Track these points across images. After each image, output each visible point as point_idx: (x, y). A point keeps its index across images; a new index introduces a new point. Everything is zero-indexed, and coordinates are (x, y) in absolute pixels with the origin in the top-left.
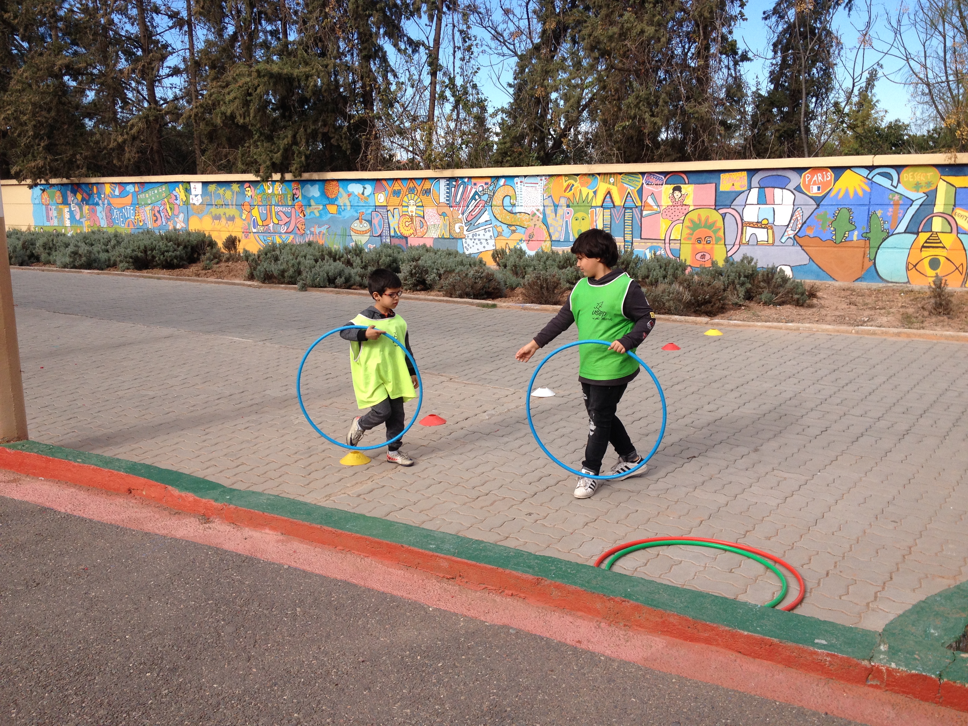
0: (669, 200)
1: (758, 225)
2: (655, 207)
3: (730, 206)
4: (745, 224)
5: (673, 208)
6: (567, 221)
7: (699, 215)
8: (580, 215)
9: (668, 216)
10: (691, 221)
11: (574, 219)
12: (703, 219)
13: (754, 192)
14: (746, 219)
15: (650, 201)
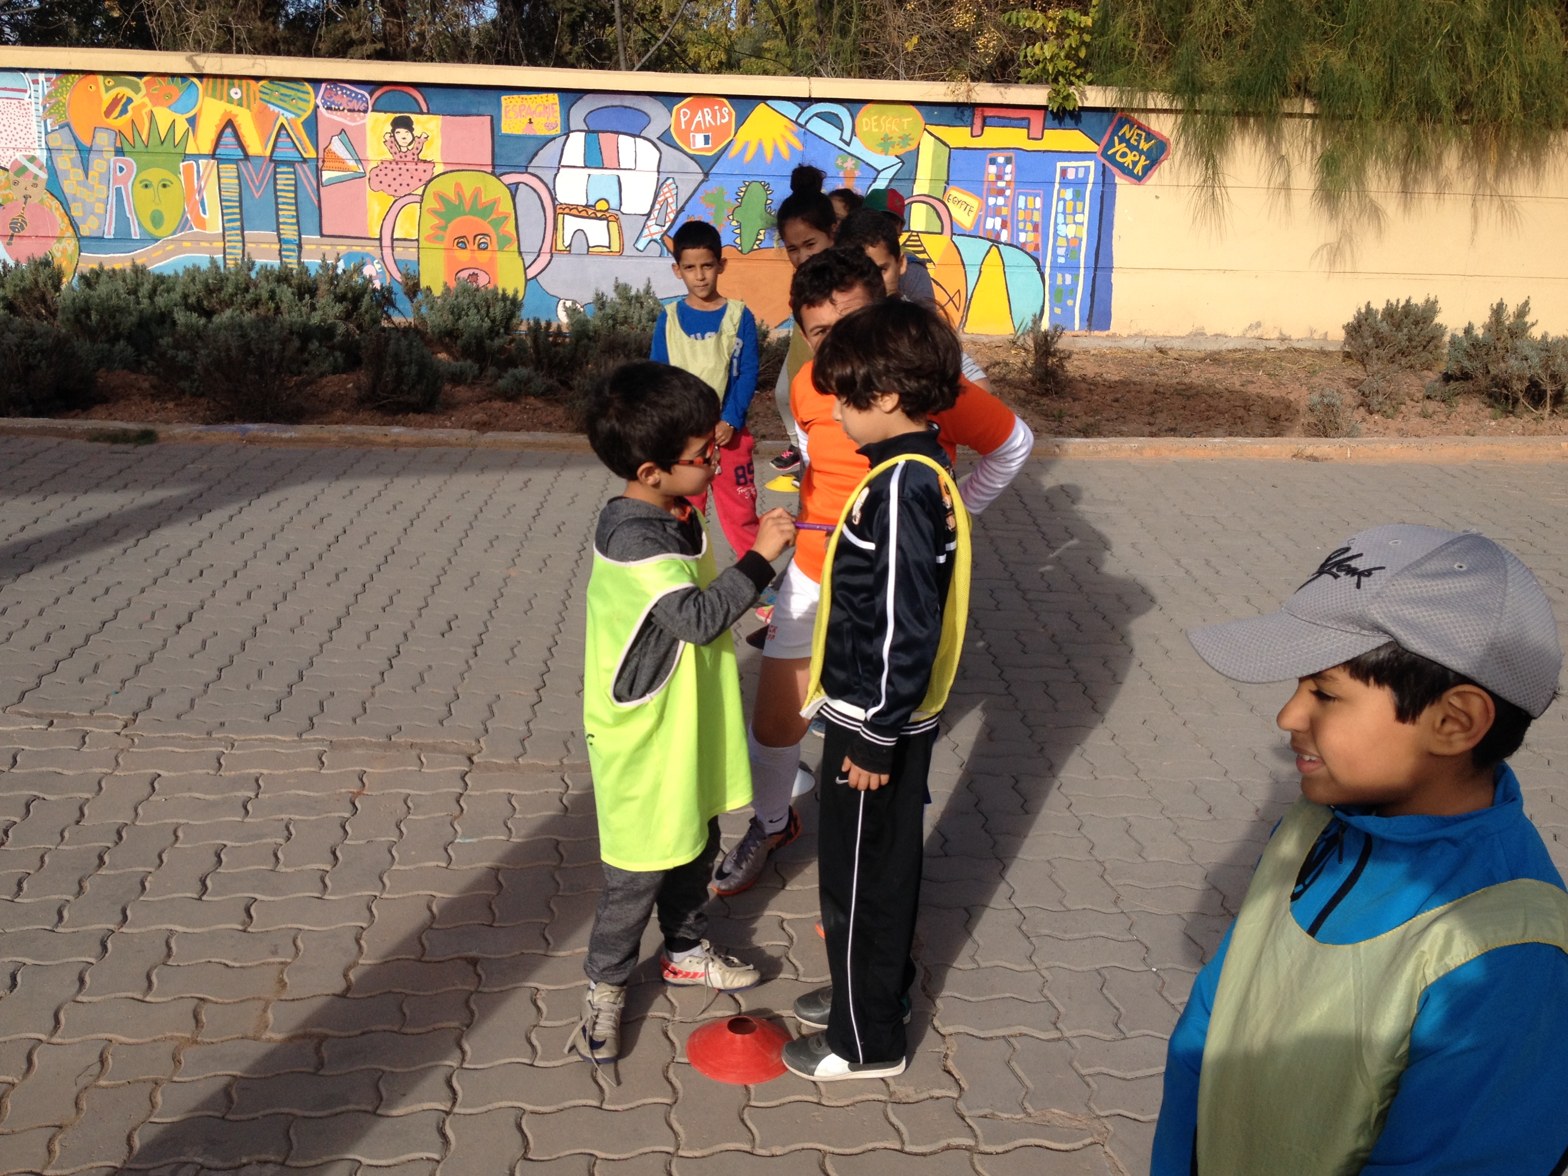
0: (385, 149)
1: (587, 211)
2: (352, 163)
3: (525, 170)
4: (561, 210)
5: (394, 166)
6: (118, 191)
7: (458, 186)
8: (155, 175)
9: (384, 185)
10: (440, 197)
11: (139, 186)
12: (468, 194)
13: (577, 141)
14: (562, 198)
15: (337, 147)
